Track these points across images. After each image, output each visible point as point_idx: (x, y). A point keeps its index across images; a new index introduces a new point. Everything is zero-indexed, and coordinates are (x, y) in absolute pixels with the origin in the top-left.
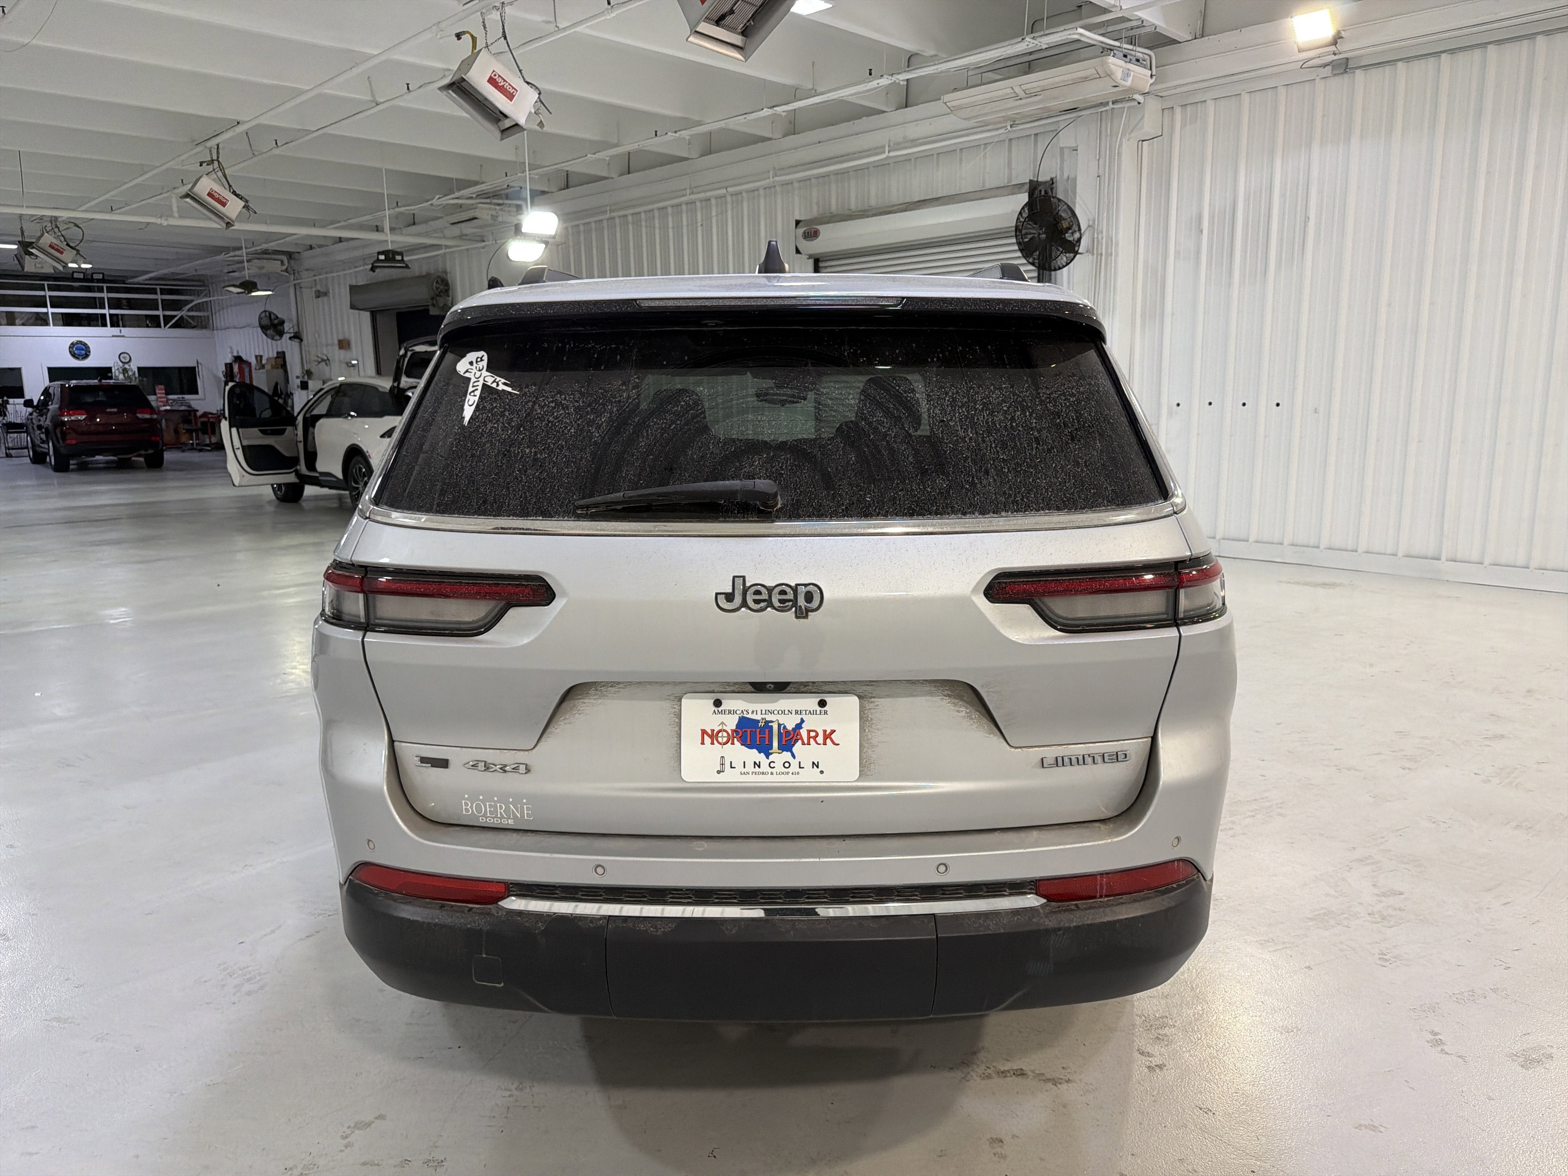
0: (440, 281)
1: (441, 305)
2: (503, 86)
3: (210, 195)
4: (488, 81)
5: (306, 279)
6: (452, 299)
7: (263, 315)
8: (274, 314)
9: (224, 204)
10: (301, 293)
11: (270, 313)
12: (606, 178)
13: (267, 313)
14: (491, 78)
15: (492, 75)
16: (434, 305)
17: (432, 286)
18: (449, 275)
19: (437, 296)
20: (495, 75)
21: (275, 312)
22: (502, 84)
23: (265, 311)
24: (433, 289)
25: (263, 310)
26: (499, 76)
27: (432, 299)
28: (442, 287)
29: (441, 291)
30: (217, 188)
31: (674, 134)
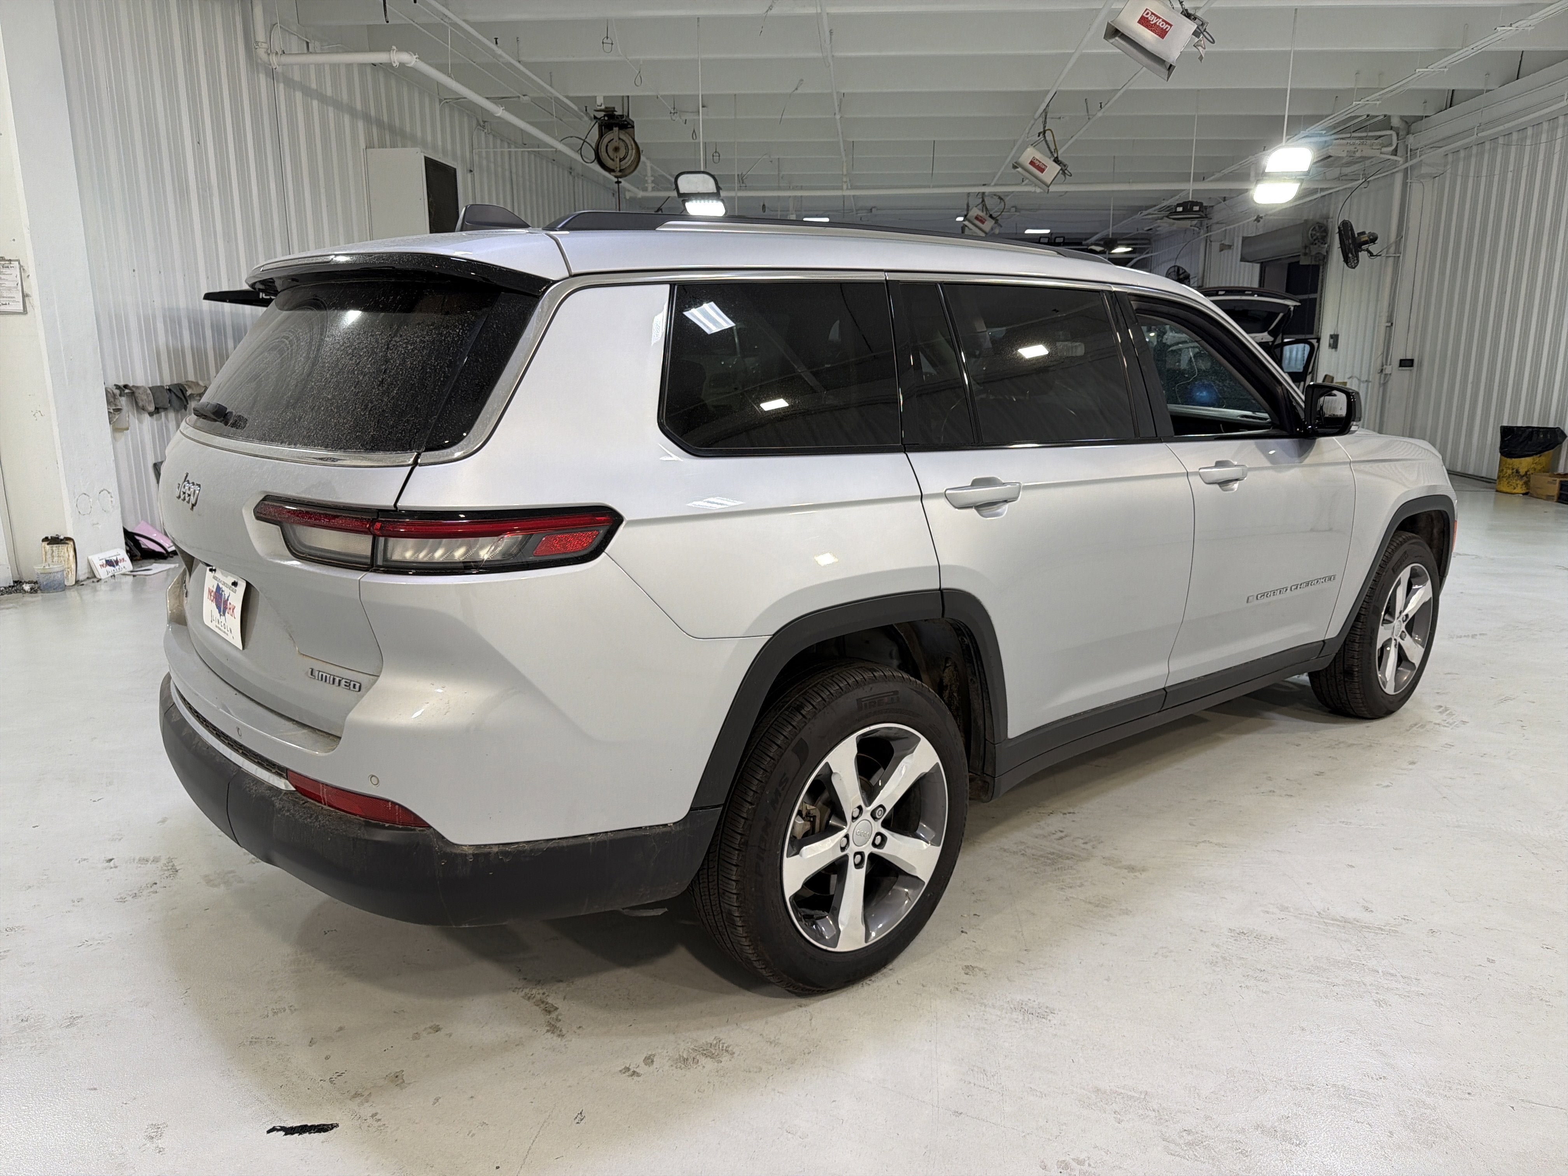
0: (1317, 228)
1: (1313, 253)
2: (1155, 24)
3: (1032, 163)
4: (1139, 22)
5: (1216, 232)
6: (1329, 246)
7: (1172, 270)
8: (1183, 269)
9: (1042, 170)
10: (1210, 245)
11: (1179, 268)
12: (1480, 92)
13: (1176, 268)
14: (1142, 17)
15: (1144, 15)
16: (1305, 254)
17: (1308, 233)
18: (1330, 220)
19: (1312, 244)
20: (1148, 14)
21: (1184, 267)
22: (1154, 21)
23: (1175, 266)
24: (1308, 237)
25: (1173, 265)
26: (1152, 13)
27: (1306, 247)
28: (1318, 234)
29: (1317, 238)
30: (1038, 156)
31: (1510, 28)
